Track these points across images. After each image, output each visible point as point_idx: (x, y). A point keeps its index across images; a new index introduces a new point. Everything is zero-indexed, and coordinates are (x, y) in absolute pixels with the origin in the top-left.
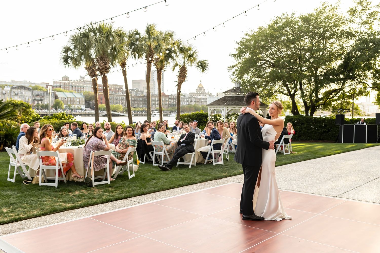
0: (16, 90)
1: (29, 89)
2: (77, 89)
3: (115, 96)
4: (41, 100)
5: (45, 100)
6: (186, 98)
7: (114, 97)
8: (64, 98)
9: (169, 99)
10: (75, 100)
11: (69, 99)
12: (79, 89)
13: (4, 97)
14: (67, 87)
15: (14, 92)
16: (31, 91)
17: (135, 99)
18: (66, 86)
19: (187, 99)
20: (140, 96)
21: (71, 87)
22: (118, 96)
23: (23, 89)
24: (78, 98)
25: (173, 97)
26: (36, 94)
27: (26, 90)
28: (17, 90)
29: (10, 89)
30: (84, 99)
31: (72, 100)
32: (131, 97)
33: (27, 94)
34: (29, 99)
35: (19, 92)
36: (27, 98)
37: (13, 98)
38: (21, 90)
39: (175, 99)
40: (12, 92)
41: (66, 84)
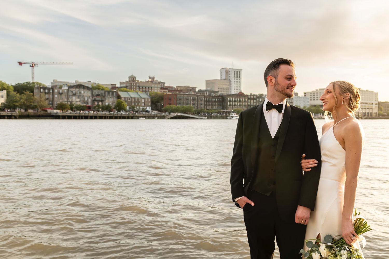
0: (74, 89)
1: (88, 88)
2: (144, 90)
3: (185, 95)
4: (102, 101)
5: (107, 101)
7: (184, 97)
8: (127, 98)
9: (248, 99)
10: (140, 100)
11: (133, 100)
12: (147, 90)
13: (61, 97)
14: (134, 88)
15: (72, 92)
16: (91, 90)
17: (208, 100)
18: (132, 87)
20: (214, 96)
21: (138, 87)
22: (189, 96)
23: (81, 88)
24: (143, 98)
25: (253, 97)
26: (96, 93)
27: (85, 89)
28: (75, 89)
29: (67, 88)
30: (149, 100)
31: (136, 100)
32: (203, 97)
33: (86, 94)
34: (88, 100)
35: (77, 92)
36: (86, 99)
37: (71, 98)
38: (79, 89)
39: (256, 99)
40: (70, 91)
41: (132, 84)
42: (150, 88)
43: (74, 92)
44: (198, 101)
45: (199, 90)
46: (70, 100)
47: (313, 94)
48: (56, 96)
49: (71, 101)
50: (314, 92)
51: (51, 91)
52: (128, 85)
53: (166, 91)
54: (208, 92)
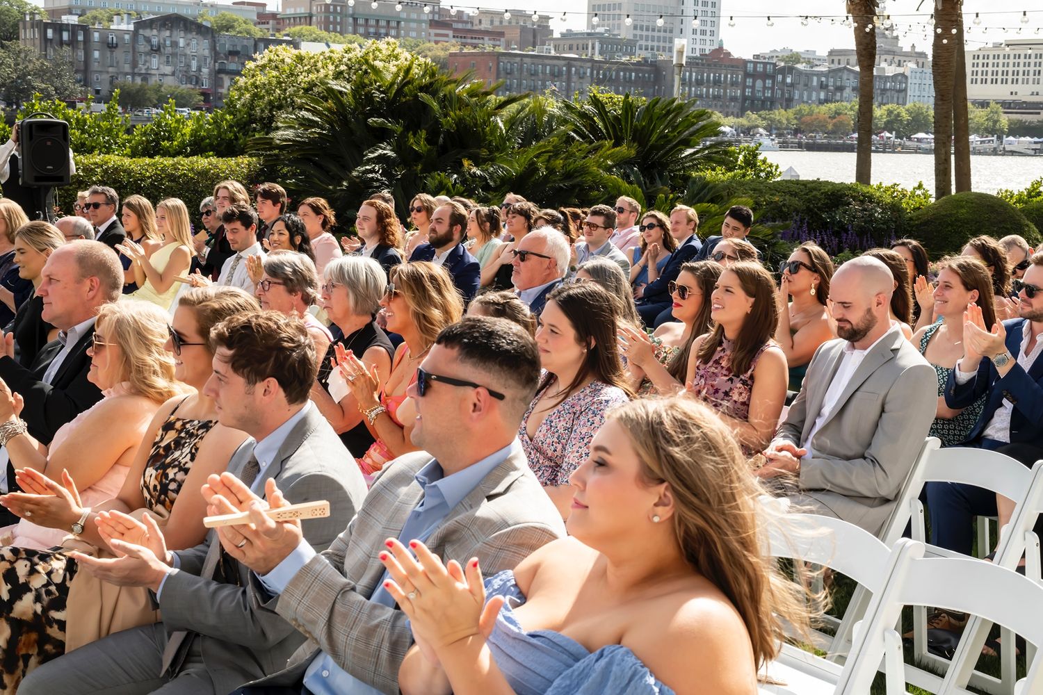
0: (155, 32)
1: (201, 30)
2: (372, 30)
3: (526, 60)
6: (819, 74)
7: (522, 65)
9: (747, 75)
12: (383, 31)
13: (112, 59)
14: (335, 23)
15: (148, 40)
16: (209, 37)
17: (604, 75)
18: (331, 18)
19: (823, 79)
21: (351, 20)
22: (540, 61)
23: (178, 27)
25: (765, 68)
26: (228, 47)
27: (191, 32)
28: (159, 31)
29: (131, 27)
32: (589, 64)
33: (197, 47)
34: (199, 69)
35: (165, 41)
36: (194, 65)
37: (146, 61)
38: (171, 31)
39: (773, 77)
40: (141, 39)
41: (331, 7)
42: (393, 24)
43: (155, 41)
44: (569, 81)
45: (564, 31)
46: (142, 68)
47: (981, 61)
48: (96, 54)
49: (143, 71)
50: (986, 53)
51: (81, 38)
52: (315, 8)
53: (447, 35)
54: (601, 44)
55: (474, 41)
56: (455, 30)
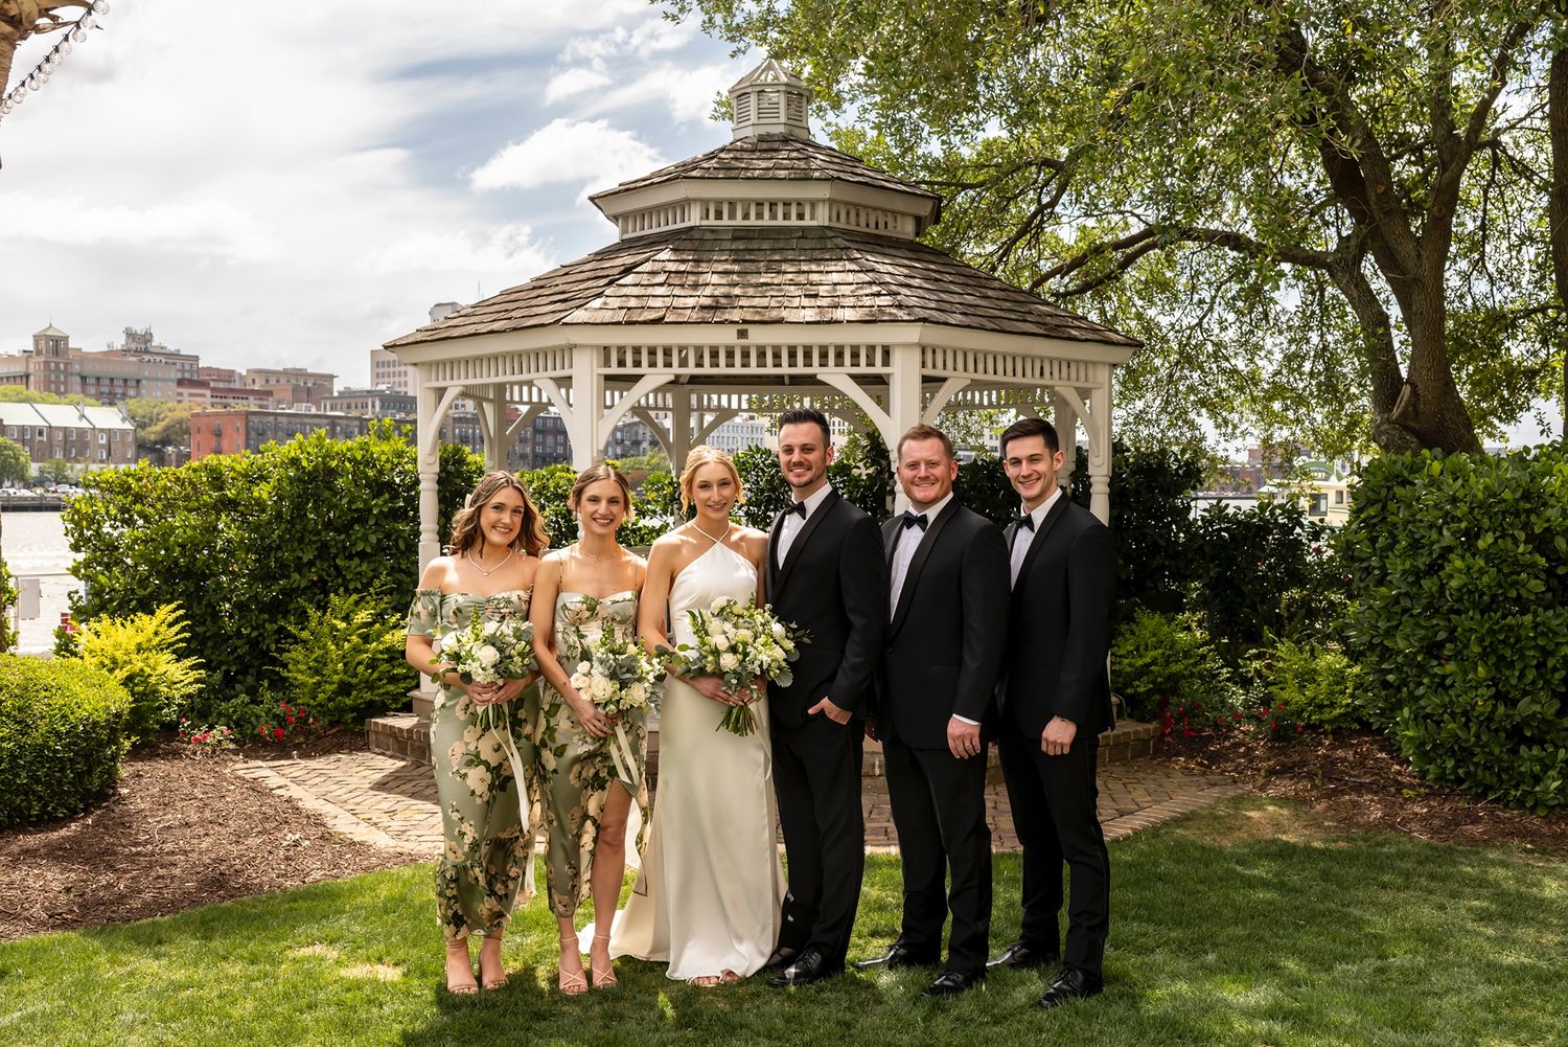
2: (106, 390)
3: (280, 419)
8: (33, 427)
10: (88, 437)
11: (59, 436)
12: (119, 391)
14: (57, 382)
18: (53, 377)
21: (78, 379)
22: (298, 420)
30: (130, 437)
31: (73, 437)
32: (357, 423)
41: (53, 365)
42: (132, 382)
45: (342, 389)
52: (32, 366)
53: (204, 396)
54: (381, 401)
55: (224, 400)
56: (213, 389)
